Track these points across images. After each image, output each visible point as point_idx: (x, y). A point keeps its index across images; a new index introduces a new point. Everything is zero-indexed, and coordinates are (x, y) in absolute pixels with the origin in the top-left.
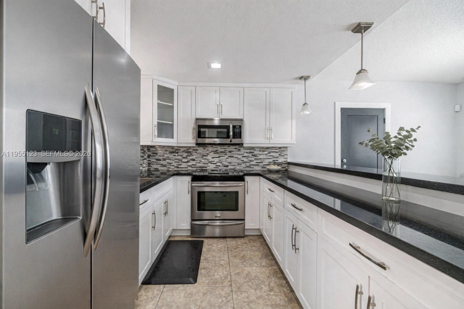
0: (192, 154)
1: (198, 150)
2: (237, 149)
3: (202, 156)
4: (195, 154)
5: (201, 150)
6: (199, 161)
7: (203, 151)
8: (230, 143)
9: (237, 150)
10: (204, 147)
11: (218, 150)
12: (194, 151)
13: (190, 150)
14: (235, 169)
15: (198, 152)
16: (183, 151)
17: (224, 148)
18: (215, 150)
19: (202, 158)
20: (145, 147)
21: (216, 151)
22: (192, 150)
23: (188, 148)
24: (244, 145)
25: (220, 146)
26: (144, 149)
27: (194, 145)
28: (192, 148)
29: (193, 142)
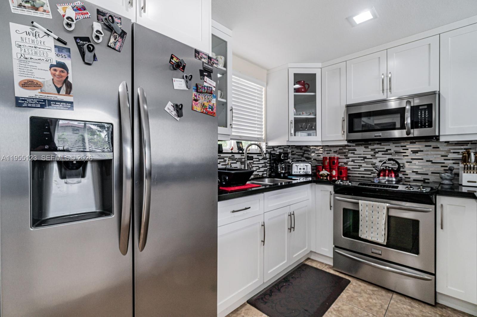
0: (347, 156)
1: (356, 150)
2: (430, 146)
3: (362, 159)
4: (352, 155)
5: (361, 150)
6: (358, 165)
7: (364, 151)
8: (406, 136)
9: (431, 148)
10: (367, 146)
11: (390, 150)
12: (350, 152)
13: (344, 150)
14: (426, 181)
15: (356, 152)
16: (335, 152)
17: (401, 146)
18: (385, 150)
19: (363, 161)
20: (288, 148)
21: (387, 150)
22: (347, 150)
23: (341, 148)
24: (442, 139)
25: (394, 143)
26: (287, 150)
27: (346, 143)
28: (347, 148)
29: (342, 139)
